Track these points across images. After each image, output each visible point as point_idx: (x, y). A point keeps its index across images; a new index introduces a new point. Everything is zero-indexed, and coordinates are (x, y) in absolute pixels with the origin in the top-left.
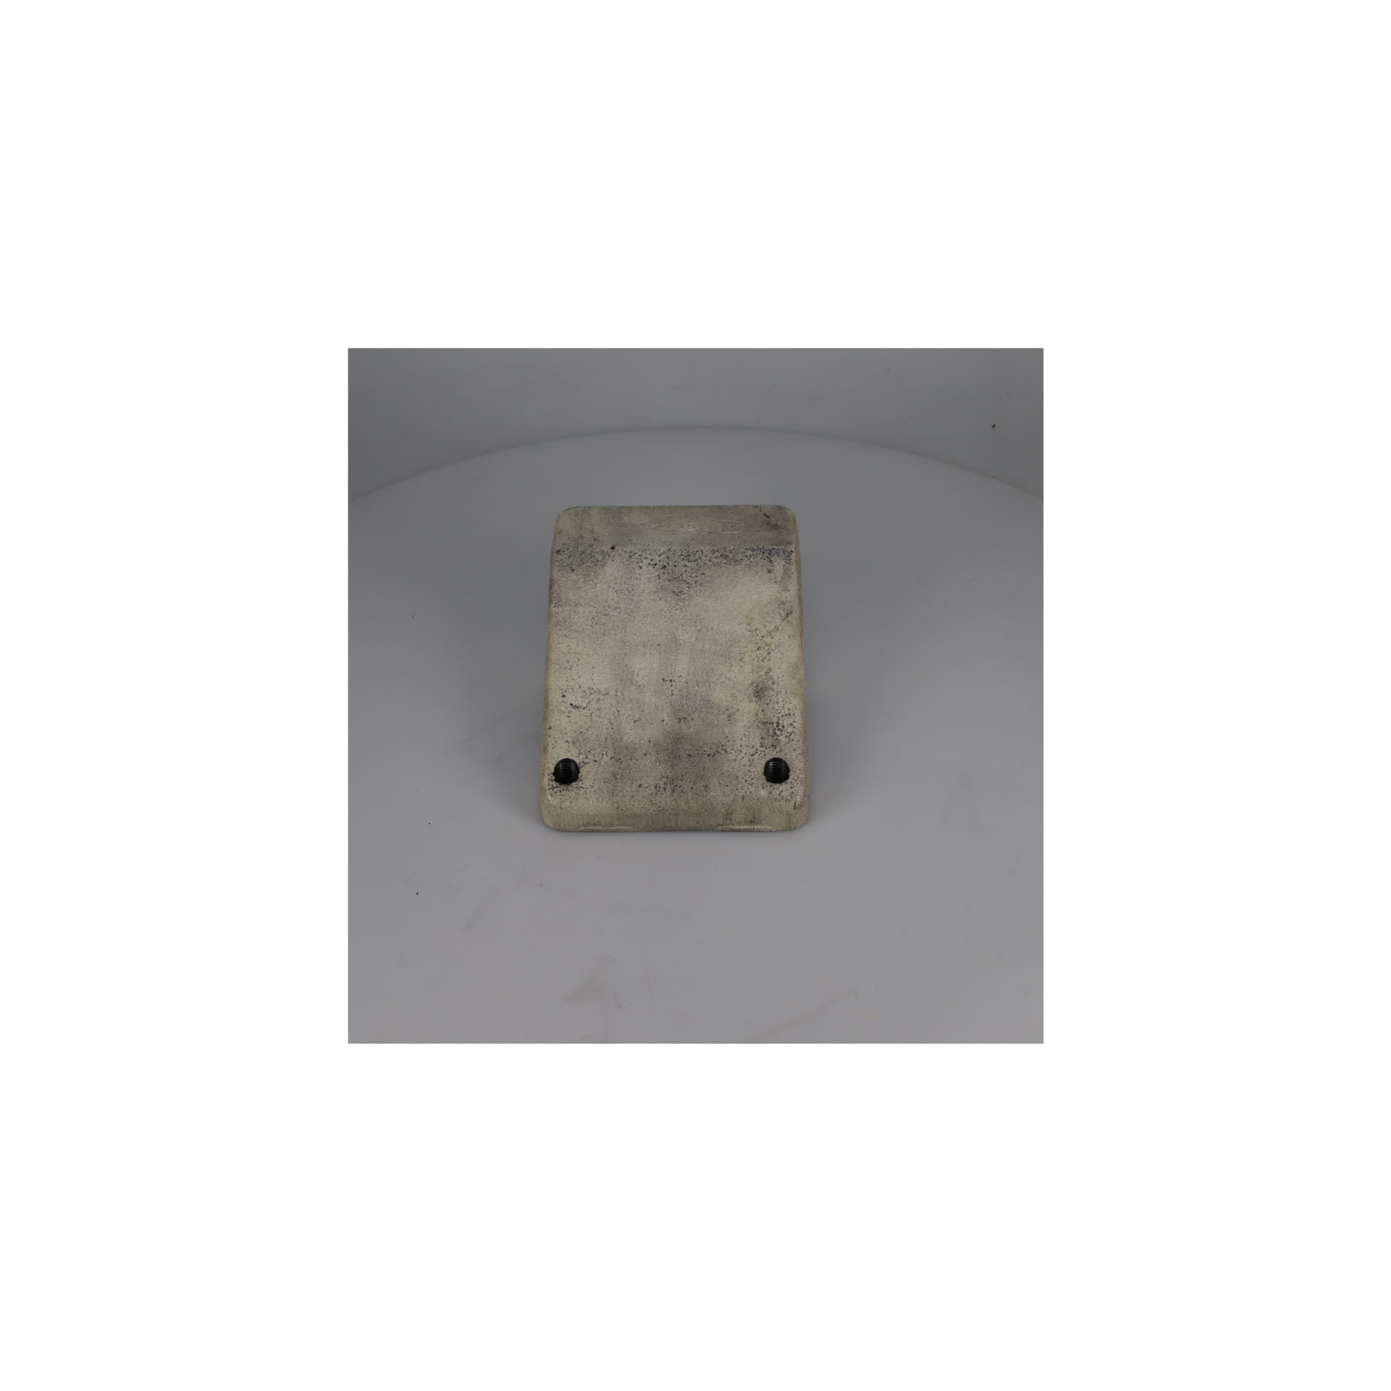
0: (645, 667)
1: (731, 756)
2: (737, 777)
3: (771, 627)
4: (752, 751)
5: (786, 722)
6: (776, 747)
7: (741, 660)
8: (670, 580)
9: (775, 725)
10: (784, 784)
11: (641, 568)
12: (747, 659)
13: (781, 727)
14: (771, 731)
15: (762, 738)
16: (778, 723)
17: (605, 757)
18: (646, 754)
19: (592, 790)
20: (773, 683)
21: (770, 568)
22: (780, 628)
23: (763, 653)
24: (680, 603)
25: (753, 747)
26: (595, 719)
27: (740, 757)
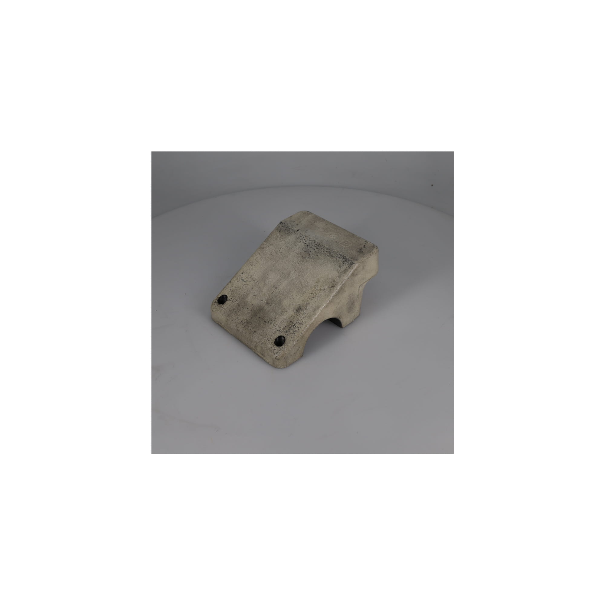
0: (273, 278)
1: (271, 326)
2: (267, 335)
3: (322, 288)
4: (278, 329)
5: (298, 326)
6: (287, 332)
7: (303, 294)
8: (305, 252)
9: (293, 324)
10: (278, 347)
11: (300, 242)
12: (305, 294)
13: (294, 327)
14: (290, 326)
15: (285, 326)
16: (295, 324)
17: (236, 301)
18: (248, 308)
19: (224, 310)
20: (306, 309)
21: (341, 265)
22: (325, 290)
23: (312, 296)
24: (301, 262)
25: (280, 328)
26: (244, 287)
27: (273, 328)
